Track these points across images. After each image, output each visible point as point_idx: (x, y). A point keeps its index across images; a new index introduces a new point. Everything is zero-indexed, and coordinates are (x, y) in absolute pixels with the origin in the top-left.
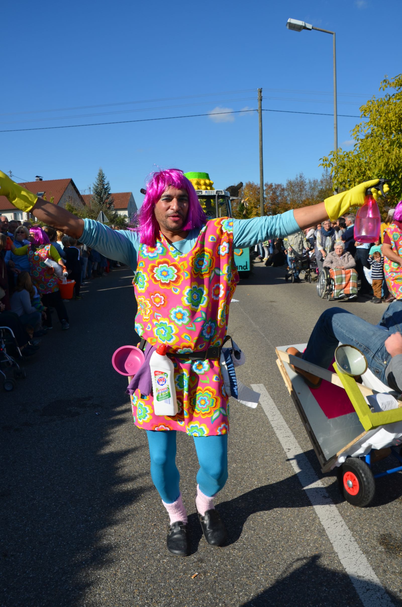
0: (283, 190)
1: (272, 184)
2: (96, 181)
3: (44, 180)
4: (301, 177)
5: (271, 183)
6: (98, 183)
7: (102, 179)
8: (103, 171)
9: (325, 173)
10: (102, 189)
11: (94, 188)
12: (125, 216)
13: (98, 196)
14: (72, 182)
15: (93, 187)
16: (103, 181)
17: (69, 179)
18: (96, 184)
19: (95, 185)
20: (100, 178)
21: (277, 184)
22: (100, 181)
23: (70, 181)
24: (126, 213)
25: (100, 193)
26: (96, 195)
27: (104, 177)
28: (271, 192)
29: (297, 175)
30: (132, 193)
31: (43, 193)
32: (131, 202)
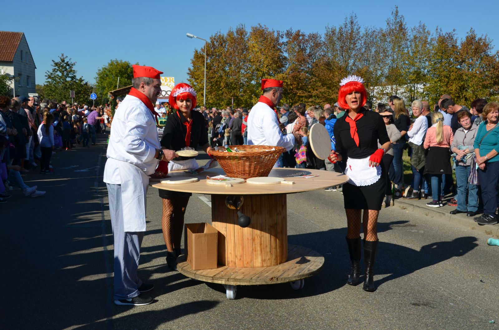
0: (317, 45)
1: (299, 31)
4: (352, 23)
5: (297, 30)
9: (392, 18)
12: (7, 76)
21: (307, 33)
24: (10, 70)
28: (296, 49)
29: (346, 18)
30: (24, 34)
32: (21, 51)
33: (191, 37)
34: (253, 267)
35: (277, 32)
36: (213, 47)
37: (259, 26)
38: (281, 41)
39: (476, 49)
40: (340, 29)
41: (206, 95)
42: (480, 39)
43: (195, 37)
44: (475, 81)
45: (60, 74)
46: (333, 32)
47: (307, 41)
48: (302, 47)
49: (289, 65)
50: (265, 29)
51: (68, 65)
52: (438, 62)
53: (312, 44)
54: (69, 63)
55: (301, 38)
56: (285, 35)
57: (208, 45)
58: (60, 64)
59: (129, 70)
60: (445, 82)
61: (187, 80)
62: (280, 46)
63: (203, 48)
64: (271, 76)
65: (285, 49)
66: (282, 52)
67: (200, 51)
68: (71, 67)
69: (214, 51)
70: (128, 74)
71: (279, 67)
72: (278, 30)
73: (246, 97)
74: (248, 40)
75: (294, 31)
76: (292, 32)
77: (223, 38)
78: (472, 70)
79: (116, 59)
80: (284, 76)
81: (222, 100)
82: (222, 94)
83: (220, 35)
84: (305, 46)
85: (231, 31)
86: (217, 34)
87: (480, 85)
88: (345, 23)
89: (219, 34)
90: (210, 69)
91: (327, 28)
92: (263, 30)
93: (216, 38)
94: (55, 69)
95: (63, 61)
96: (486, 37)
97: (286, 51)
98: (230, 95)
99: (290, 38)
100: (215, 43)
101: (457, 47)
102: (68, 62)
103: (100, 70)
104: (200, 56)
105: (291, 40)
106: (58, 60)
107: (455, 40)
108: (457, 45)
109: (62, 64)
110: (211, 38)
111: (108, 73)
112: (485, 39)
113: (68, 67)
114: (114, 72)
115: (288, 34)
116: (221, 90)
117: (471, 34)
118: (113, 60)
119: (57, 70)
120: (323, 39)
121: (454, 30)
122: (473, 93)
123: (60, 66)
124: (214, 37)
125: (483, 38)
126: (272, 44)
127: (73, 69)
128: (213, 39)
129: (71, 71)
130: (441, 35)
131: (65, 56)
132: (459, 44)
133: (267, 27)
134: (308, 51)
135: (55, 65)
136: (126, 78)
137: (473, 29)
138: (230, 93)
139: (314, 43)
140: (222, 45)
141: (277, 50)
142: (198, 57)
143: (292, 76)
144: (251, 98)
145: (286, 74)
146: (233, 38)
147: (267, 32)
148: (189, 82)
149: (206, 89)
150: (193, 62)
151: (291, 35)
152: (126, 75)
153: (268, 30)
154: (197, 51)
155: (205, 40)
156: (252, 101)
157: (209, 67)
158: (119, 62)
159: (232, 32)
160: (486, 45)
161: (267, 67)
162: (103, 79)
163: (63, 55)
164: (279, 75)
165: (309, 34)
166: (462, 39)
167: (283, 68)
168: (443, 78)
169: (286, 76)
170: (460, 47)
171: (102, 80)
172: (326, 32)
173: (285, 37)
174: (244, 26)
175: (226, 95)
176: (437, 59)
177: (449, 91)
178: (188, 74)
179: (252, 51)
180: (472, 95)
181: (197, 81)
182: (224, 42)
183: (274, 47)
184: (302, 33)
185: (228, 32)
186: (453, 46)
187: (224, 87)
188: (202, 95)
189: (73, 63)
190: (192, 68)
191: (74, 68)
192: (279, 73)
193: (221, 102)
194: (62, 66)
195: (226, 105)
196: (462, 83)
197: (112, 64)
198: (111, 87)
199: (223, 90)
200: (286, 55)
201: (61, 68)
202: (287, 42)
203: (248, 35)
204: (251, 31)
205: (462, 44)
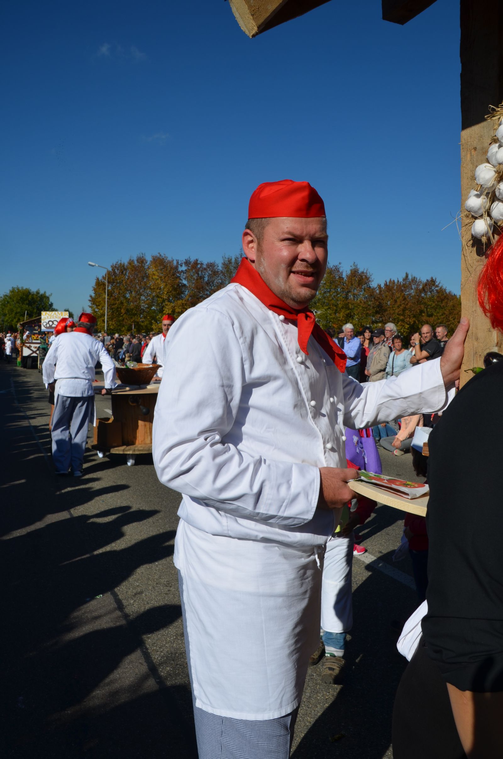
33: (93, 266)
34: (145, 444)
35: (177, 260)
36: (114, 274)
37: (158, 255)
38: (180, 269)
39: (359, 281)
40: (236, 259)
41: (107, 321)
42: (363, 273)
43: (97, 265)
44: (360, 310)
46: (230, 261)
47: (205, 269)
48: (200, 275)
49: (188, 292)
50: (165, 258)
52: (327, 291)
53: (210, 272)
55: (199, 266)
56: (184, 264)
57: (109, 273)
59: (30, 297)
60: (333, 310)
61: (89, 307)
62: (180, 274)
63: (104, 276)
64: (170, 303)
65: (184, 277)
66: (182, 280)
67: (102, 278)
69: (115, 278)
70: (29, 301)
71: (179, 294)
72: (177, 259)
73: (146, 323)
74: (148, 268)
75: (192, 260)
76: (191, 260)
77: (123, 266)
78: (357, 300)
79: (18, 286)
80: (183, 303)
81: (123, 326)
82: (123, 320)
83: (121, 264)
84: (204, 274)
85: (132, 259)
86: (117, 262)
87: (364, 314)
88: (240, 253)
89: (119, 262)
90: (111, 296)
91: (224, 257)
92: (163, 259)
93: (117, 266)
96: (367, 271)
97: (185, 279)
98: (131, 321)
99: (189, 266)
100: (116, 270)
101: (343, 278)
104: (101, 283)
105: (189, 268)
107: (341, 272)
108: (343, 276)
110: (112, 266)
111: (9, 300)
112: (366, 273)
114: (15, 299)
115: (187, 263)
116: (122, 316)
117: (354, 267)
118: (14, 287)
120: (220, 268)
121: (340, 263)
122: (358, 321)
124: (115, 265)
125: (365, 271)
126: (172, 272)
128: (114, 267)
130: (329, 267)
132: (344, 276)
133: (166, 256)
134: (206, 279)
136: (27, 304)
137: (356, 264)
138: (131, 319)
139: (212, 271)
140: (122, 272)
141: (177, 278)
142: (99, 285)
143: (191, 302)
144: (151, 324)
145: (185, 301)
146: (133, 266)
147: (167, 261)
148: (90, 308)
149: (107, 315)
150: (95, 290)
151: (190, 264)
152: (27, 302)
153: (168, 259)
154: (98, 279)
155: (106, 268)
156: (152, 326)
157: (110, 294)
158: (20, 289)
159: (133, 261)
160: (368, 278)
161: (166, 294)
162: (4, 305)
164: (178, 301)
165: (207, 263)
166: (346, 272)
167: (183, 295)
168: (331, 306)
169: (185, 303)
170: (345, 278)
171: (3, 307)
172: (223, 261)
173: (183, 265)
174: (144, 255)
175: (127, 321)
176: (327, 289)
177: (337, 318)
178: (90, 300)
179: (152, 278)
180: (357, 322)
181: (99, 307)
182: (125, 270)
183: (173, 275)
184: (200, 261)
185: (129, 260)
186: (340, 277)
187: (125, 313)
188: (104, 321)
190: (93, 295)
192: (179, 299)
193: (122, 328)
195: (126, 331)
196: (348, 312)
197: (13, 291)
198: (12, 314)
199: (124, 316)
200: (185, 282)
202: (186, 270)
203: (148, 263)
204: (151, 259)
205: (347, 276)
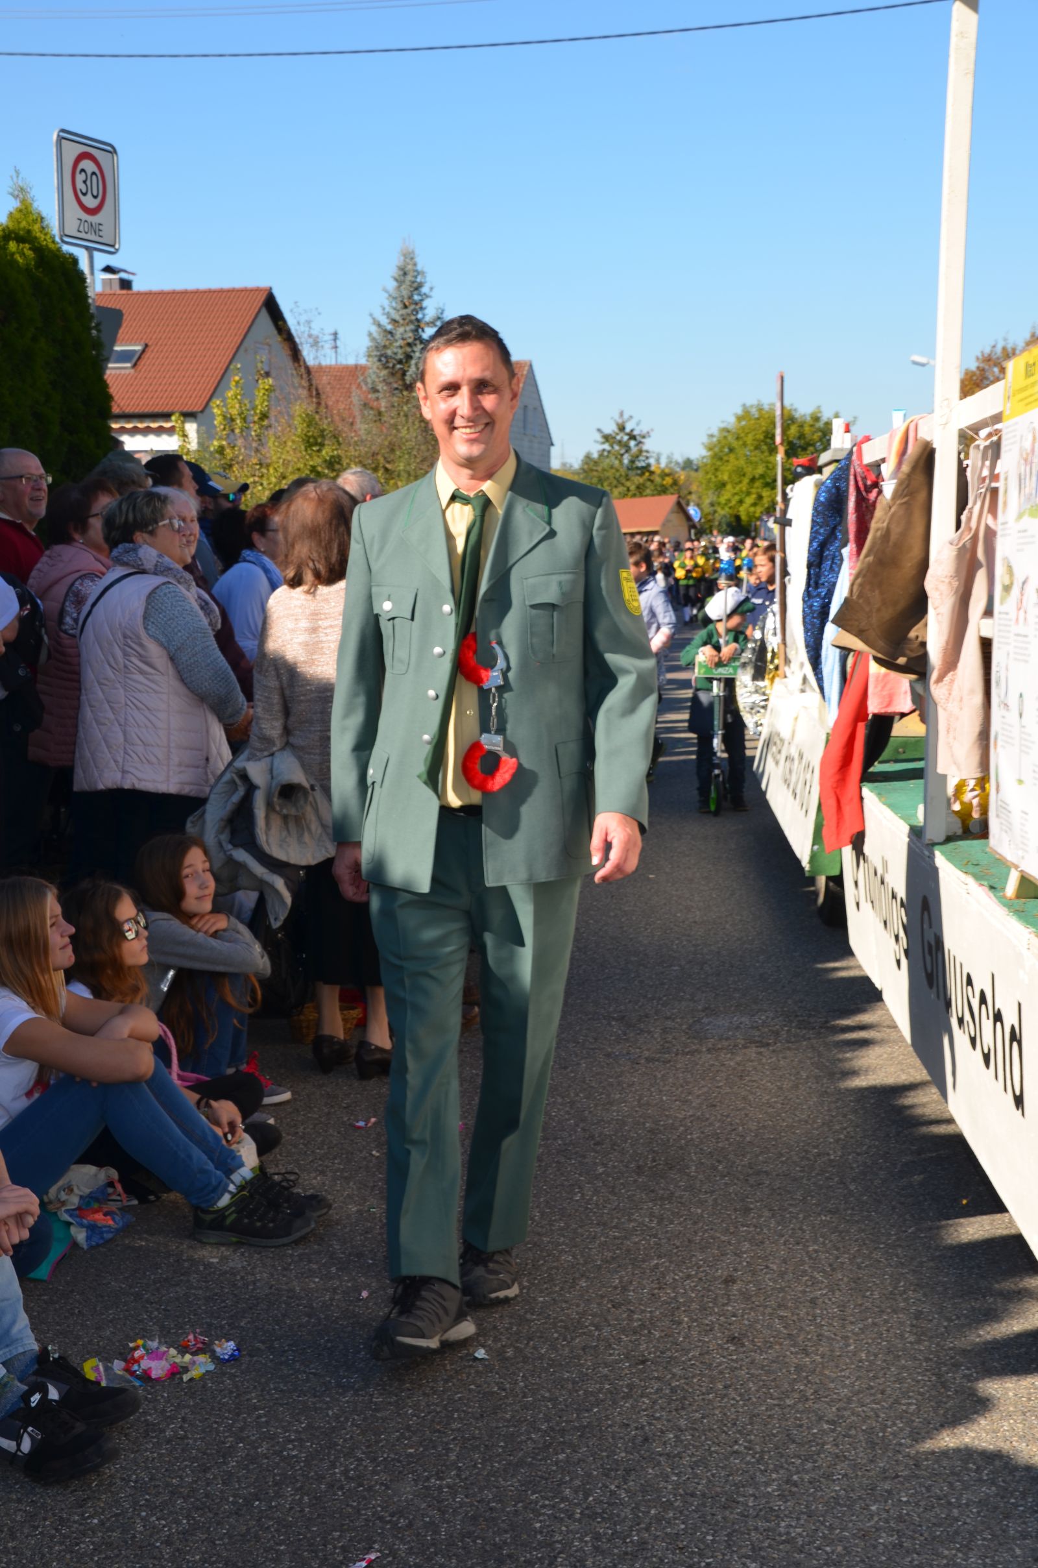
2: (386, 303)
3: (137, 287)
6: (397, 318)
7: (410, 297)
8: (418, 260)
10: (409, 345)
11: (373, 339)
13: (393, 374)
14: (271, 305)
15: (370, 334)
16: (418, 306)
17: (258, 290)
18: (384, 321)
19: (379, 325)
20: (405, 293)
22: (405, 307)
23: (262, 298)
25: (400, 362)
26: (384, 372)
27: (420, 285)
30: (531, 366)
31: (138, 348)
32: (526, 407)
45: (617, 462)
51: (632, 437)
54: (635, 433)
58: (615, 438)
68: (640, 442)
94: (604, 450)
95: (622, 428)
102: (632, 431)
103: (712, 436)
106: (610, 428)
109: (618, 438)
113: (632, 443)
119: (609, 452)
123: (614, 442)
127: (645, 448)
129: (641, 451)
131: (626, 416)
135: (603, 440)
163: (621, 414)
189: (645, 432)
191: (648, 445)
194: (620, 442)
201: (617, 447)
